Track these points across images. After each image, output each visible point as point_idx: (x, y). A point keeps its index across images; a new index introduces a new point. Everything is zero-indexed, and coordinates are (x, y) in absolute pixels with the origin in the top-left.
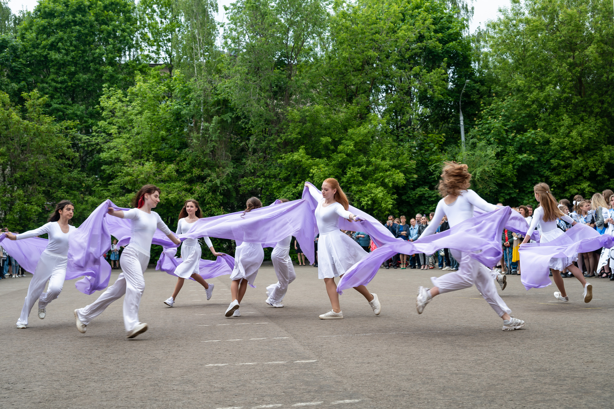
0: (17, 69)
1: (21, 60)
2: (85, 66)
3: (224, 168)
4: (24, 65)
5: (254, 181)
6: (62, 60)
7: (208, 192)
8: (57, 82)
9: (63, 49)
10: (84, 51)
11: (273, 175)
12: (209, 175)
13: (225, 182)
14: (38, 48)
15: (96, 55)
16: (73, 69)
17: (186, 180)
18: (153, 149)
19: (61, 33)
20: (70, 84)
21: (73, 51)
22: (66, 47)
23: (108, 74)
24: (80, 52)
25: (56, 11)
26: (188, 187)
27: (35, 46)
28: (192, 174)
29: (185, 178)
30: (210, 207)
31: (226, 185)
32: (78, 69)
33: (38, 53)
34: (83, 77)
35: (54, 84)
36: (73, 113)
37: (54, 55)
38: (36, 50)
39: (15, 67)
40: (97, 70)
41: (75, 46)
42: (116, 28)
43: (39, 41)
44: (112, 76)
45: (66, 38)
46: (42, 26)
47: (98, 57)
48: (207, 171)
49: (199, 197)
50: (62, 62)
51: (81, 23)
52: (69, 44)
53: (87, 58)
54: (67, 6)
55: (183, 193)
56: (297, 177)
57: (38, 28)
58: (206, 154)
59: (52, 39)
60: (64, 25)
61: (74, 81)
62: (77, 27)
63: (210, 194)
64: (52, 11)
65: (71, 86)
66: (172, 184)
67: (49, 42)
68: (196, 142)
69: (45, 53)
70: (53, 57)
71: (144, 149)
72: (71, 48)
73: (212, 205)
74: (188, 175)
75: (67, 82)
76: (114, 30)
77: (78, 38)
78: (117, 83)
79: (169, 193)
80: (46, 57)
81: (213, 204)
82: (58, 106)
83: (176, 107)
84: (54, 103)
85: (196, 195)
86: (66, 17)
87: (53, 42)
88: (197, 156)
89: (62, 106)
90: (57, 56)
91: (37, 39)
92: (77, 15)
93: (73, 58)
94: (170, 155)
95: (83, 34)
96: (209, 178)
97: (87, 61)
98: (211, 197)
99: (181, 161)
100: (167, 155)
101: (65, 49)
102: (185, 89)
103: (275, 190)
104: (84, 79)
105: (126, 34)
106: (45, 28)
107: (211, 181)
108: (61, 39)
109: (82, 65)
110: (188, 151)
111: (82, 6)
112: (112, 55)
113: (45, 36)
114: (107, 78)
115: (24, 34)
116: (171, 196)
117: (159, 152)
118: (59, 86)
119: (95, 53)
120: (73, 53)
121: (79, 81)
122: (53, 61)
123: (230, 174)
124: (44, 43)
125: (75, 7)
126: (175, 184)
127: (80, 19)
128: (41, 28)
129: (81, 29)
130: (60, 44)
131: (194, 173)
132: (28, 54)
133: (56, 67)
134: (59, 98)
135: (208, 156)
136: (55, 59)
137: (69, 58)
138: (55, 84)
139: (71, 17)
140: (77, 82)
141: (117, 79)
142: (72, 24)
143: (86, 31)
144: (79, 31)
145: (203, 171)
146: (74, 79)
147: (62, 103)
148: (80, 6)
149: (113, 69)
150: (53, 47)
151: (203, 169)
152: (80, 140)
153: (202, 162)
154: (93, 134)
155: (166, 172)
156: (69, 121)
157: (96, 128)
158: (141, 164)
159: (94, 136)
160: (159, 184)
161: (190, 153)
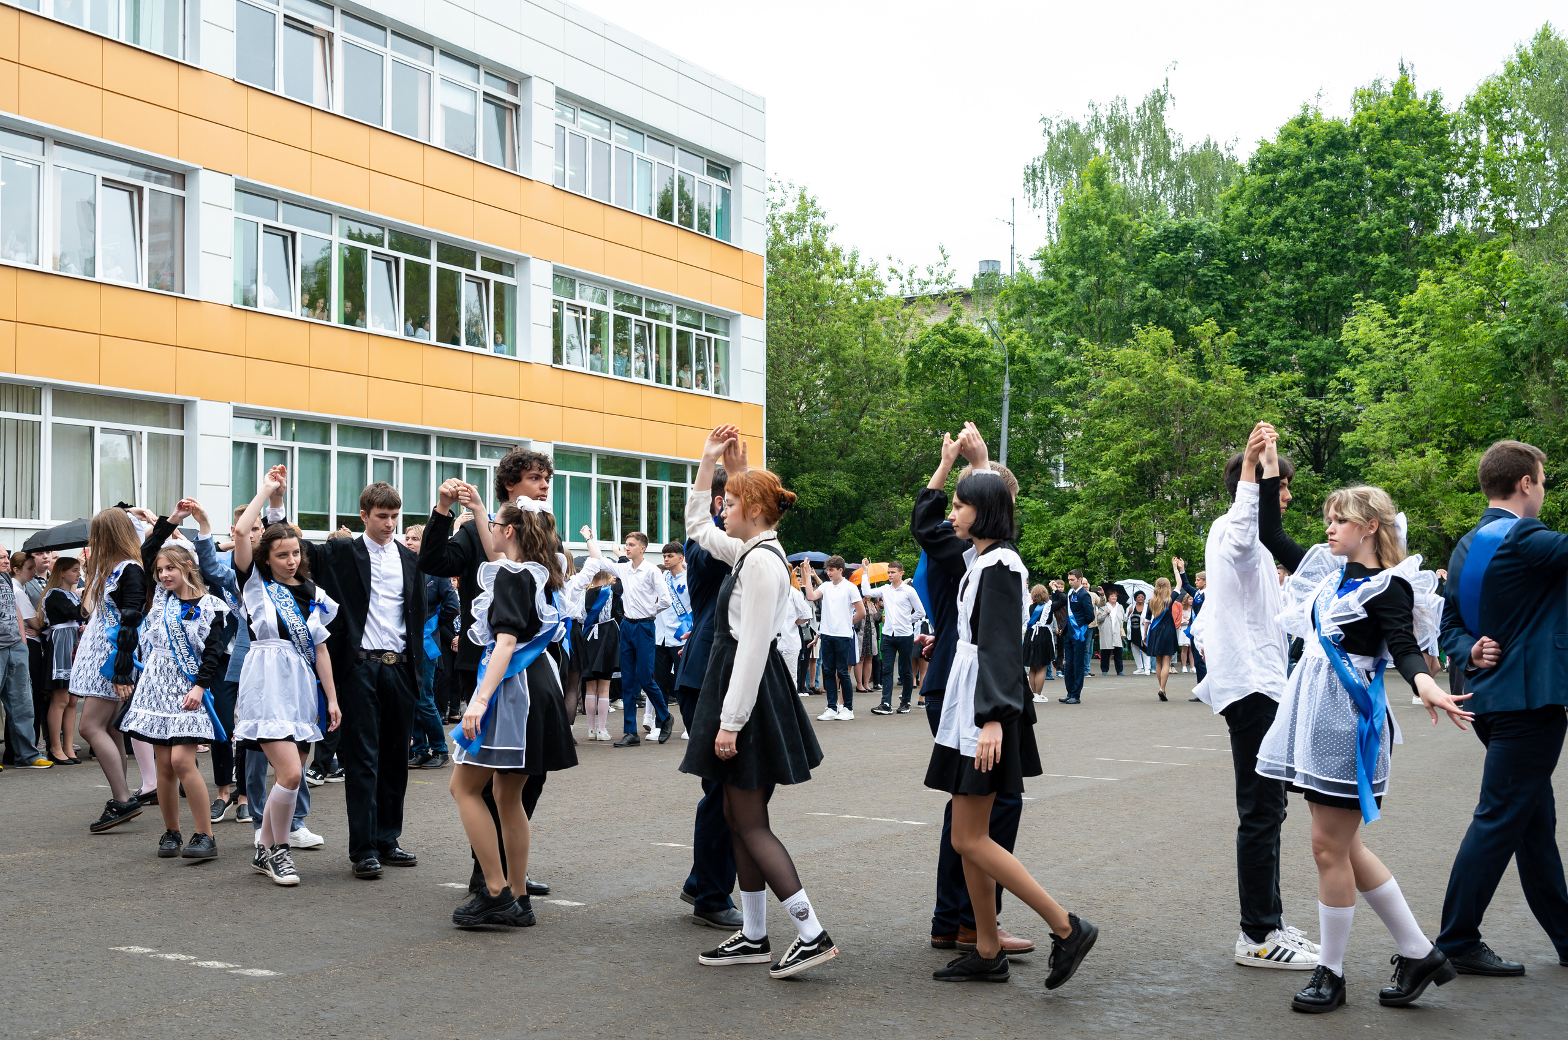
0: (1207, 279)
1: (1216, 261)
2: (1339, 257)
4: (1223, 270)
6: (1291, 251)
8: (1279, 295)
9: (1296, 229)
10: (1337, 229)
14: (1249, 233)
15: (1361, 234)
16: (1312, 266)
18: (1451, 420)
19: (1293, 199)
20: (1306, 297)
21: (1313, 231)
22: (1302, 226)
23: (1380, 270)
24: (1330, 230)
25: (1287, 156)
27: (1245, 230)
32: (1323, 265)
33: (1247, 242)
34: (1331, 280)
35: (1273, 300)
36: (1310, 355)
37: (1278, 244)
38: (1246, 237)
39: (1204, 275)
40: (1362, 263)
41: (1321, 221)
42: (1404, 173)
43: (1251, 220)
44: (1389, 273)
45: (1301, 206)
46: (1258, 188)
47: (1365, 236)
50: (1290, 255)
51: (1335, 173)
52: (1307, 218)
53: (1343, 242)
54: (1309, 143)
57: (1253, 193)
59: (1276, 212)
60: (1300, 180)
61: (1316, 291)
62: (1325, 182)
64: (1279, 156)
65: (1310, 300)
67: (1270, 220)
68: (1539, 402)
69: (1262, 241)
70: (1274, 247)
71: (1434, 422)
72: (1311, 226)
75: (1302, 294)
76: (1400, 177)
77: (1328, 202)
78: (1400, 286)
80: (1262, 248)
82: (1279, 342)
83: (1499, 330)
84: (1275, 338)
86: (1305, 165)
87: (1278, 218)
89: (1288, 342)
90: (1281, 246)
91: (1250, 214)
92: (1328, 157)
93: (1314, 245)
94: (1493, 431)
95: (1336, 193)
97: (1344, 246)
101: (1300, 230)
102: (1523, 288)
104: (1335, 286)
105: (1425, 181)
106: (1264, 192)
108: (1294, 210)
109: (1333, 256)
111: (1339, 137)
112: (1392, 231)
113: (1263, 208)
114: (1381, 278)
115: (1228, 209)
117: (1466, 427)
118: (1283, 302)
119: (1359, 230)
120: (1315, 235)
121: (1324, 289)
122: (1275, 256)
124: (1259, 222)
125: (1322, 143)
127: (1332, 164)
128: (1257, 193)
129: (1333, 184)
130: (1290, 221)
132: (1230, 246)
133: (1280, 267)
134: (1284, 326)
136: (1279, 250)
137: (1306, 245)
138: (1277, 300)
139: (1314, 163)
140: (1321, 292)
141: (1401, 278)
142: (1317, 176)
143: (1344, 187)
144: (1330, 188)
145: (1557, 466)
146: (1316, 287)
147: (1292, 336)
148: (1333, 138)
149: (1393, 259)
150: (1276, 227)
151: (1559, 460)
152: (1305, 409)
153: (1557, 445)
154: (1330, 396)
155: (1464, 472)
156: (1284, 374)
157: (1337, 383)
158: (1422, 454)
159: (1332, 400)
160: (1460, 495)
161: (1529, 427)
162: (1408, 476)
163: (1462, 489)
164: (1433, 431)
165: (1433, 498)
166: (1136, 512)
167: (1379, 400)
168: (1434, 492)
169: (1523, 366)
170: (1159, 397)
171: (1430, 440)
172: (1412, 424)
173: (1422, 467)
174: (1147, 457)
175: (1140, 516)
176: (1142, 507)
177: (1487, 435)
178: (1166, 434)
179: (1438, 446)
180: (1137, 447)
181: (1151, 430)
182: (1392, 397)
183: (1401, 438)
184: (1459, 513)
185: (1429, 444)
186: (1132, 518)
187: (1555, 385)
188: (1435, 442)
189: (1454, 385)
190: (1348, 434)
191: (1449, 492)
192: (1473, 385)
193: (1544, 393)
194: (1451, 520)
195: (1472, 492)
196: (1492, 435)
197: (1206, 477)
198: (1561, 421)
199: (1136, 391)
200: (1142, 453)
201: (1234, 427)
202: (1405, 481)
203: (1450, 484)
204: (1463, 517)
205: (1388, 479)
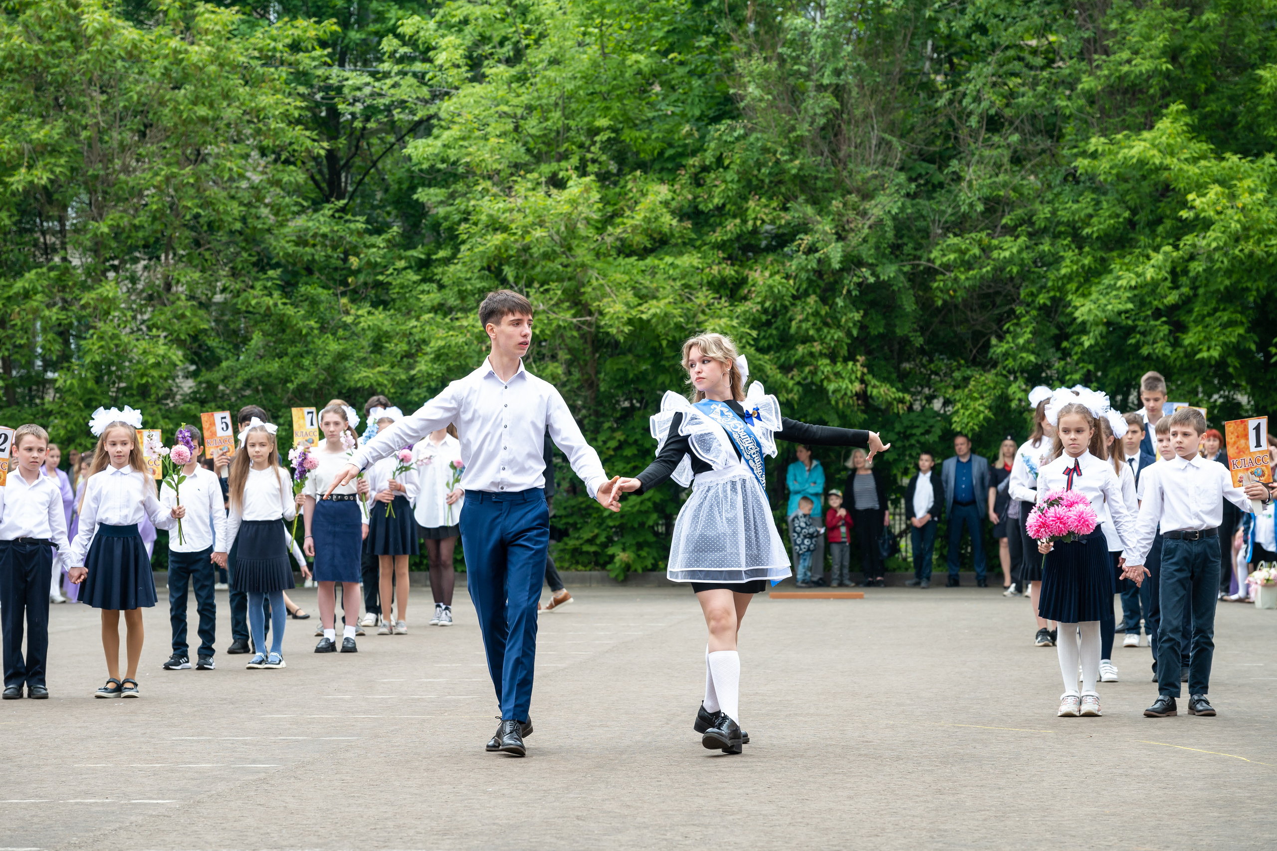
3: (867, 196)
5: (986, 250)
7: (806, 294)
11: (1068, 224)
12: (804, 227)
13: (867, 253)
17: (721, 246)
18: (602, 122)
26: (729, 271)
28: (744, 222)
29: (717, 236)
30: (812, 354)
31: (871, 266)
48: (802, 210)
49: (765, 311)
55: (703, 297)
56: (1160, 229)
58: (800, 140)
63: (812, 299)
66: (669, 259)
71: (572, 123)
73: (817, 347)
74: (732, 226)
79: (643, 297)
81: (822, 342)
85: (751, 307)
88: (765, 150)
94: (671, 145)
96: (807, 240)
98: (816, 314)
99: (705, 169)
100: (658, 145)
103: (1072, 286)
107: (812, 250)
110: (733, 129)
116: (651, 310)
117: (628, 135)
123: (889, 223)
126: (678, 262)
131: (751, 215)
135: (809, 148)
145: (785, 209)
151: (787, 200)
152: (339, 90)
153: (783, 171)
154: (385, 66)
155: (637, 217)
156: (301, 22)
157: (396, 42)
158: (557, 182)
159: (387, 75)
160: (621, 260)
161: (738, 139)
162: (541, 224)
163: (625, 249)
164: (567, 139)
165: (583, 266)
166: (19, 285)
167: (479, 78)
168: (582, 254)
169: (725, 25)
170: (54, 55)
171: (564, 156)
172: (532, 126)
173: (566, 208)
174: (41, 177)
175: (27, 295)
176: (31, 275)
177: (661, 153)
178: (71, 133)
179: (582, 171)
180: (21, 154)
181: (44, 123)
182: (497, 71)
183: (514, 150)
184: (629, 296)
185: (563, 164)
186: (9, 298)
187: (782, 60)
188: (575, 160)
189: (604, 55)
190: (421, 142)
191: (607, 255)
192: (641, 57)
193: (764, 76)
194: (619, 307)
195: (643, 253)
196: (670, 152)
197: (154, 219)
198: (793, 129)
199: (17, 40)
200: (30, 167)
201: (204, 120)
202: (538, 233)
203: (609, 240)
204: (636, 301)
205: (505, 229)
